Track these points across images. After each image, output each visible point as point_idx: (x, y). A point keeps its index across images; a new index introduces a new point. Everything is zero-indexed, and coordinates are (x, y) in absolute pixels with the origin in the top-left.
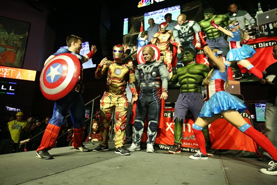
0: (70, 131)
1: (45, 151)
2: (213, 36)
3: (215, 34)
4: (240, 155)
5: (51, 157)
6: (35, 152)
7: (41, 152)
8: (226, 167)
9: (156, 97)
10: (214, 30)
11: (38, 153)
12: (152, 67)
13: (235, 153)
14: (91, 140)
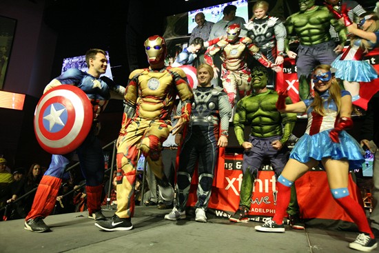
0: (77, 189)
1: (39, 220)
2: (311, 41)
3: (314, 37)
4: (337, 227)
5: (48, 229)
6: (23, 221)
7: (32, 221)
8: (314, 244)
9: (212, 137)
10: (313, 31)
11: (27, 223)
12: (210, 96)
13: (329, 224)
14: (110, 202)
